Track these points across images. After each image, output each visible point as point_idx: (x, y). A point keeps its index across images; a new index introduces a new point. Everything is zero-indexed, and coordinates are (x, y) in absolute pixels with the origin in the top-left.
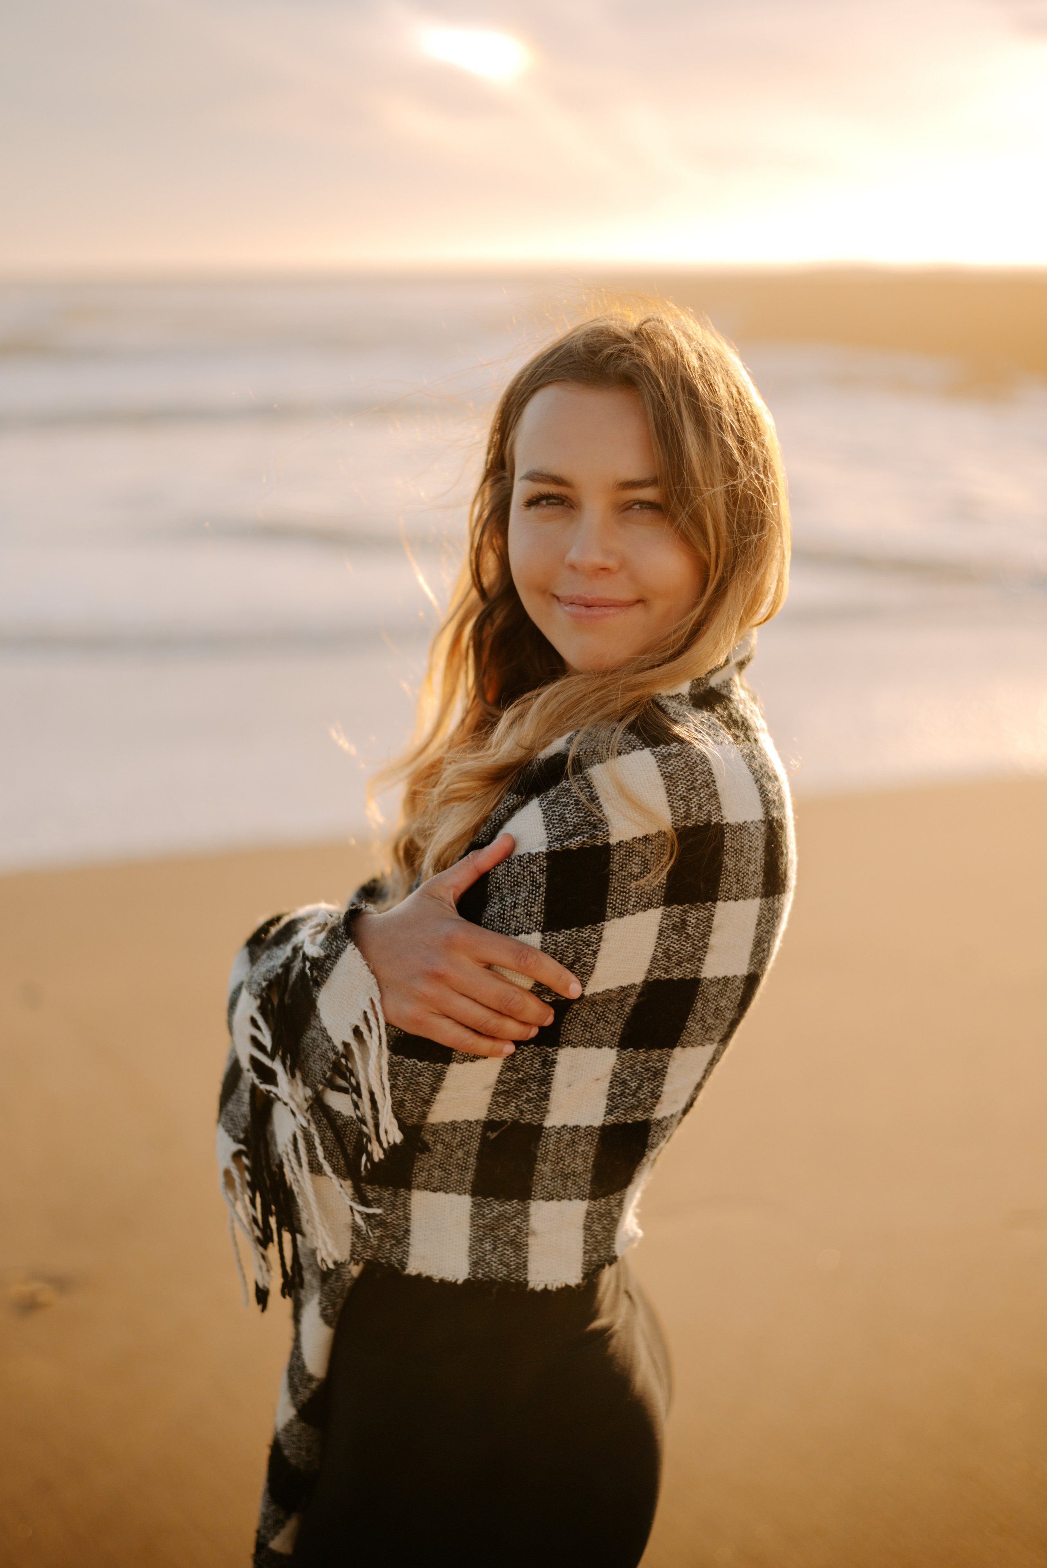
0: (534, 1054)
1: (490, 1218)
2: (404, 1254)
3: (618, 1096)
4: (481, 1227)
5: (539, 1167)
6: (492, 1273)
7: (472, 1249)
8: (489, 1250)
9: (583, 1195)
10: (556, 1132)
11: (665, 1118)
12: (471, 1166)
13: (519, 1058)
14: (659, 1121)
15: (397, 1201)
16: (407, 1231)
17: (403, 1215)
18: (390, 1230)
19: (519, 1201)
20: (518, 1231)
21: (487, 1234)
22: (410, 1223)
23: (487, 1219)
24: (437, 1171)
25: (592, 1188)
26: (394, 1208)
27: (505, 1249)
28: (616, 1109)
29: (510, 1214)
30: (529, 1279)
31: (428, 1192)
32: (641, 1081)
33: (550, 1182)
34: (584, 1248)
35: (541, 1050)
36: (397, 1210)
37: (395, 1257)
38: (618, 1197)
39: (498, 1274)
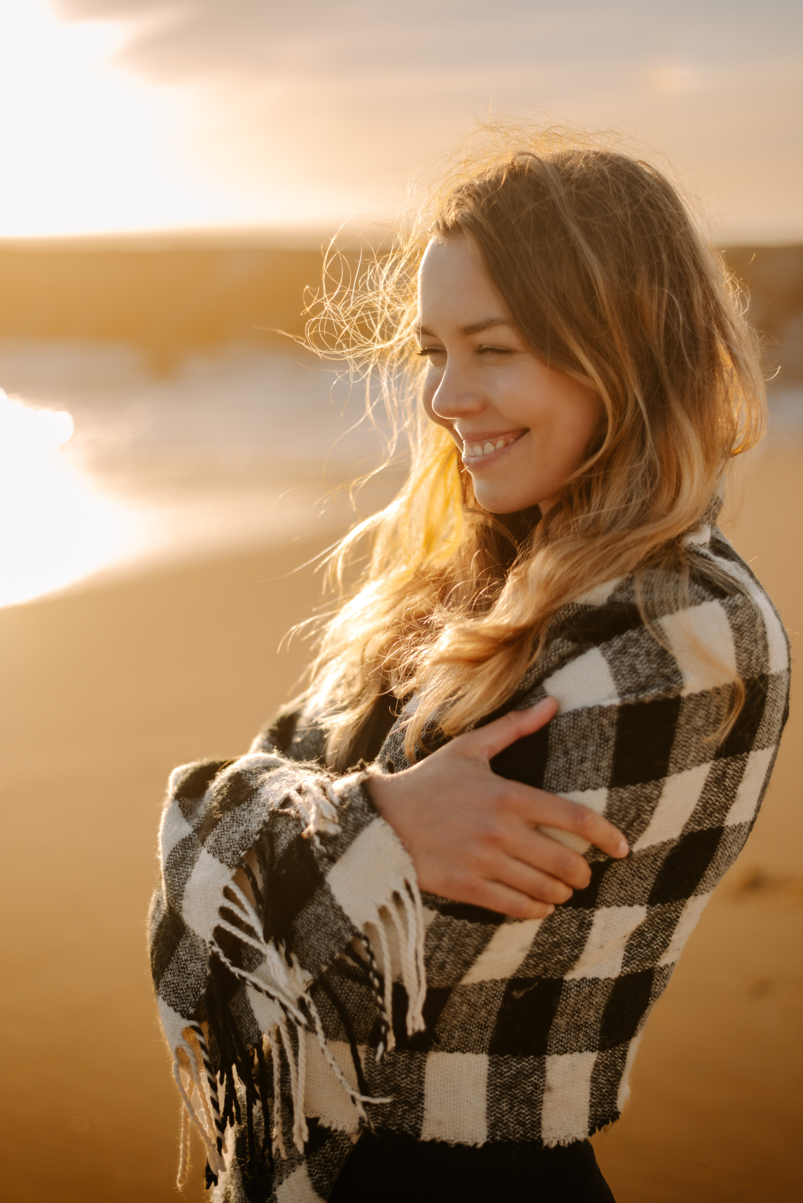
0: (573, 917)
1: (508, 1076)
2: (418, 1119)
3: (635, 947)
4: (498, 1086)
5: (556, 1021)
6: (510, 1135)
7: (490, 1110)
8: (506, 1110)
9: (593, 1047)
10: (575, 986)
11: (667, 965)
12: (490, 1024)
13: (558, 919)
14: (661, 969)
15: (412, 1064)
16: (421, 1096)
17: (418, 1078)
18: (404, 1095)
19: (535, 1057)
20: (535, 1088)
21: (503, 1094)
22: (423, 1086)
23: (505, 1077)
24: (457, 1032)
25: (601, 1038)
26: (408, 1072)
27: (521, 1108)
28: (632, 960)
29: (527, 1071)
30: (543, 1136)
31: (445, 1053)
32: (657, 931)
33: (564, 1035)
34: (590, 1101)
35: (579, 912)
36: (412, 1073)
37: (407, 1124)
38: (622, 1049)
39: (515, 1134)
